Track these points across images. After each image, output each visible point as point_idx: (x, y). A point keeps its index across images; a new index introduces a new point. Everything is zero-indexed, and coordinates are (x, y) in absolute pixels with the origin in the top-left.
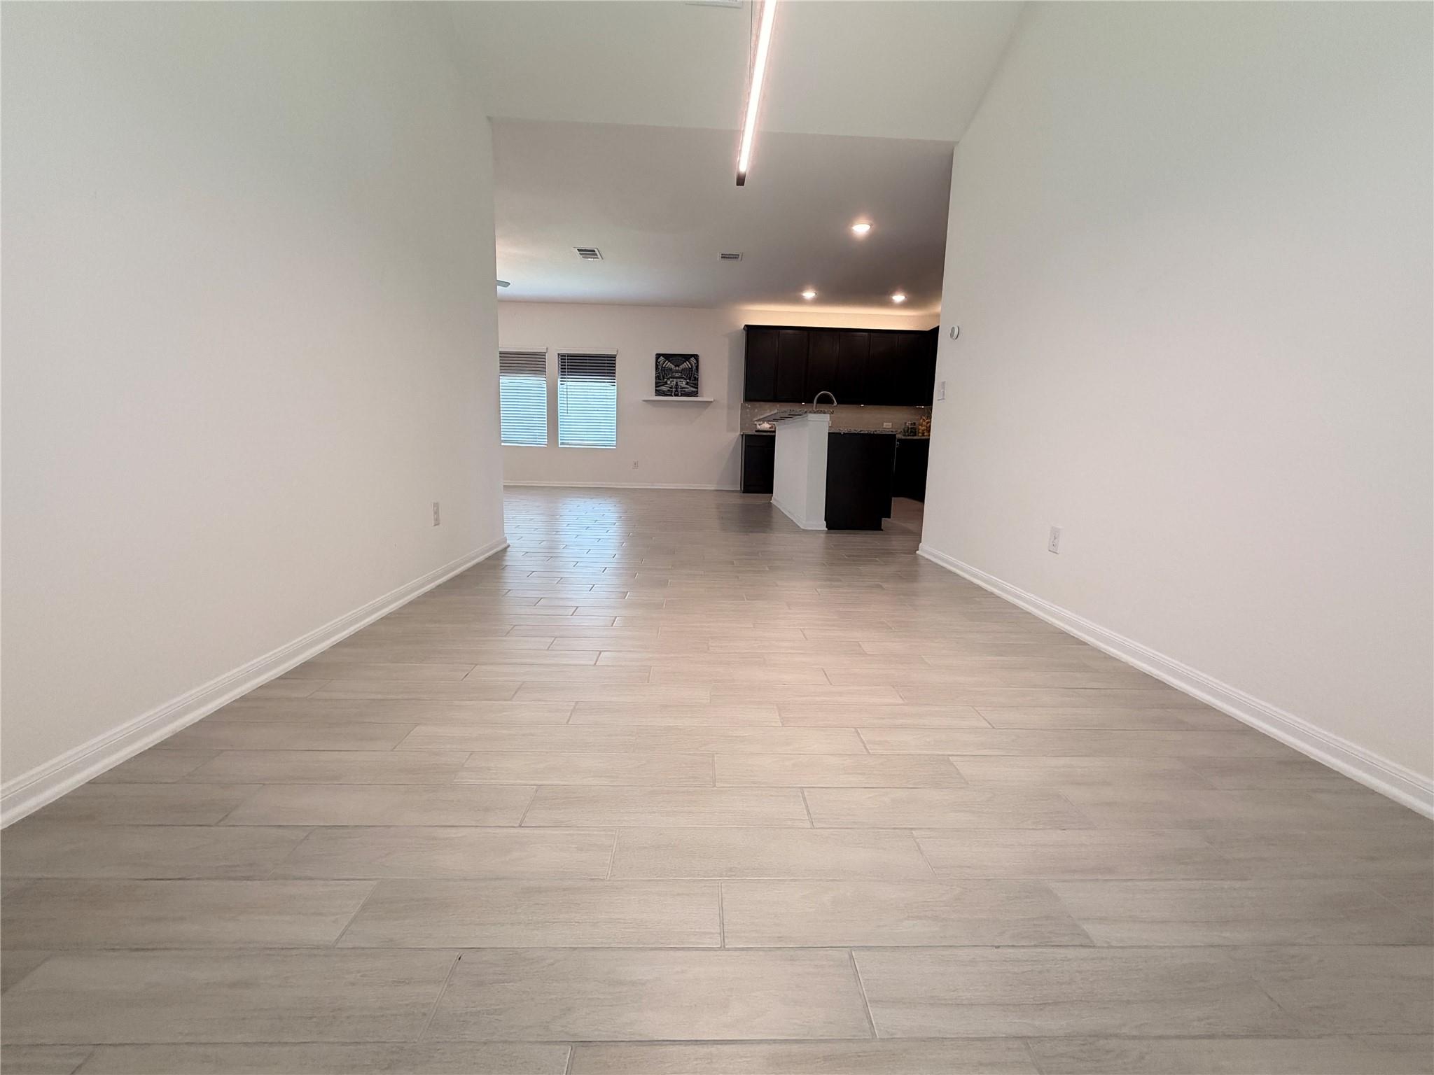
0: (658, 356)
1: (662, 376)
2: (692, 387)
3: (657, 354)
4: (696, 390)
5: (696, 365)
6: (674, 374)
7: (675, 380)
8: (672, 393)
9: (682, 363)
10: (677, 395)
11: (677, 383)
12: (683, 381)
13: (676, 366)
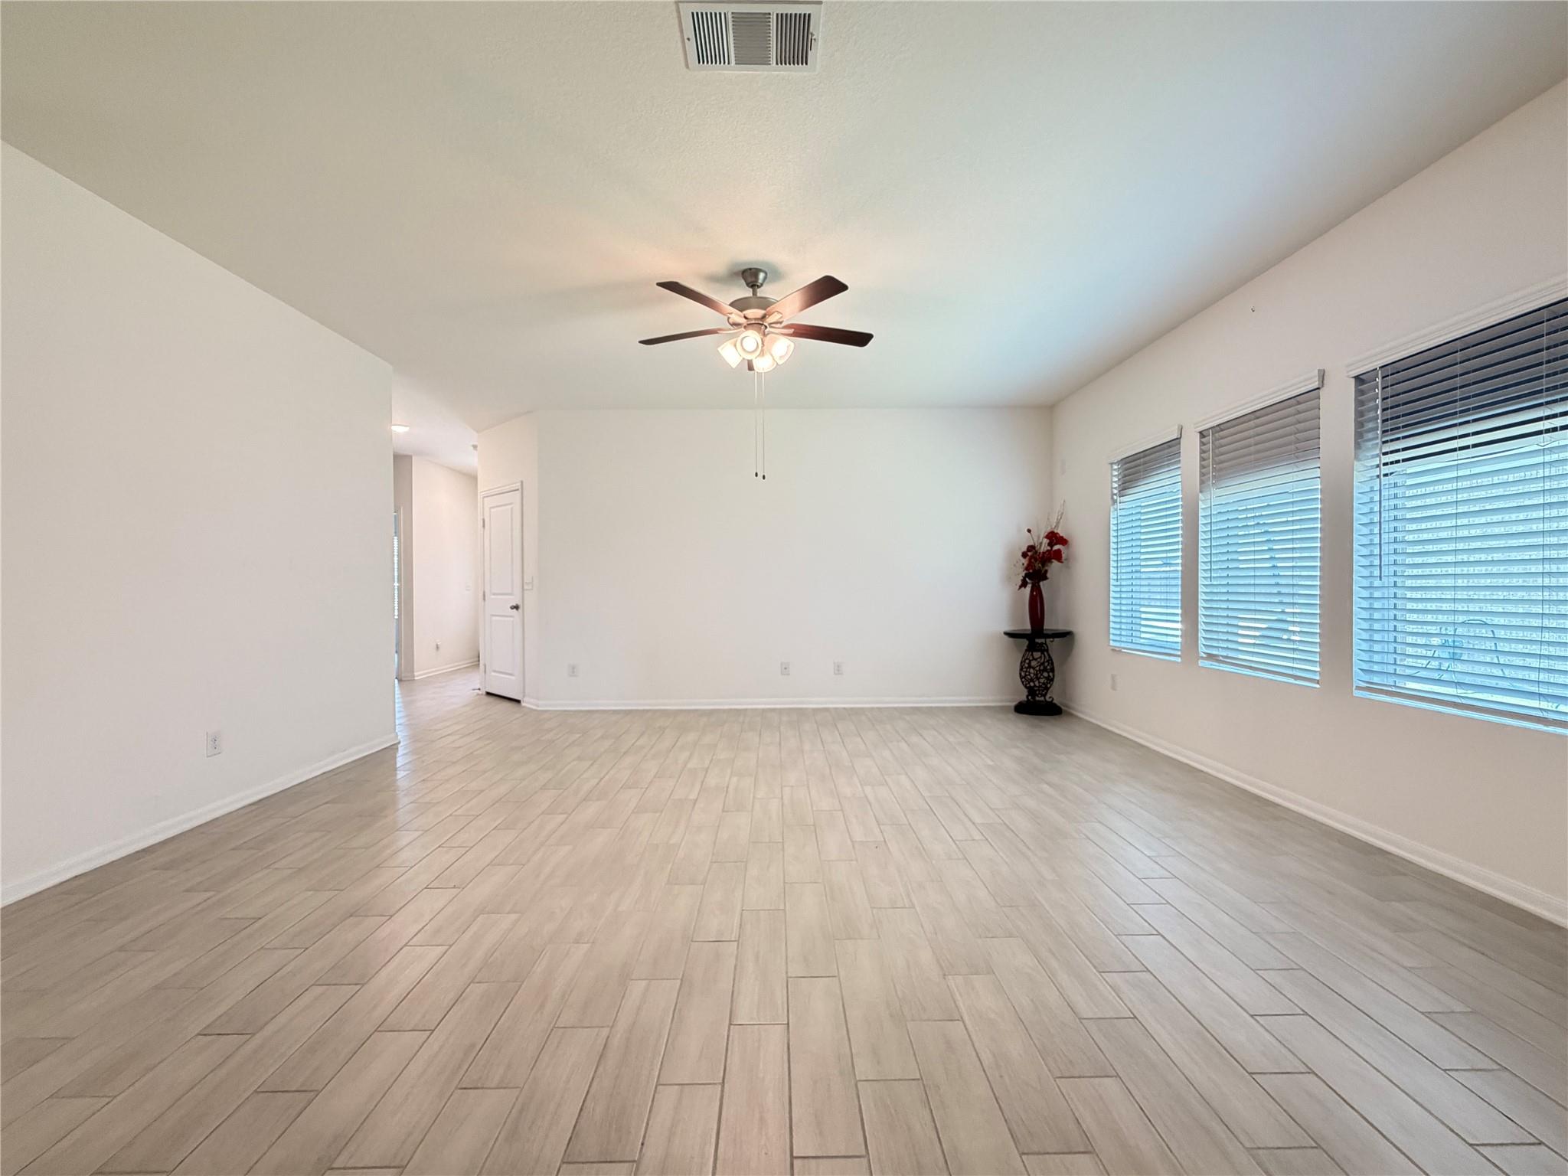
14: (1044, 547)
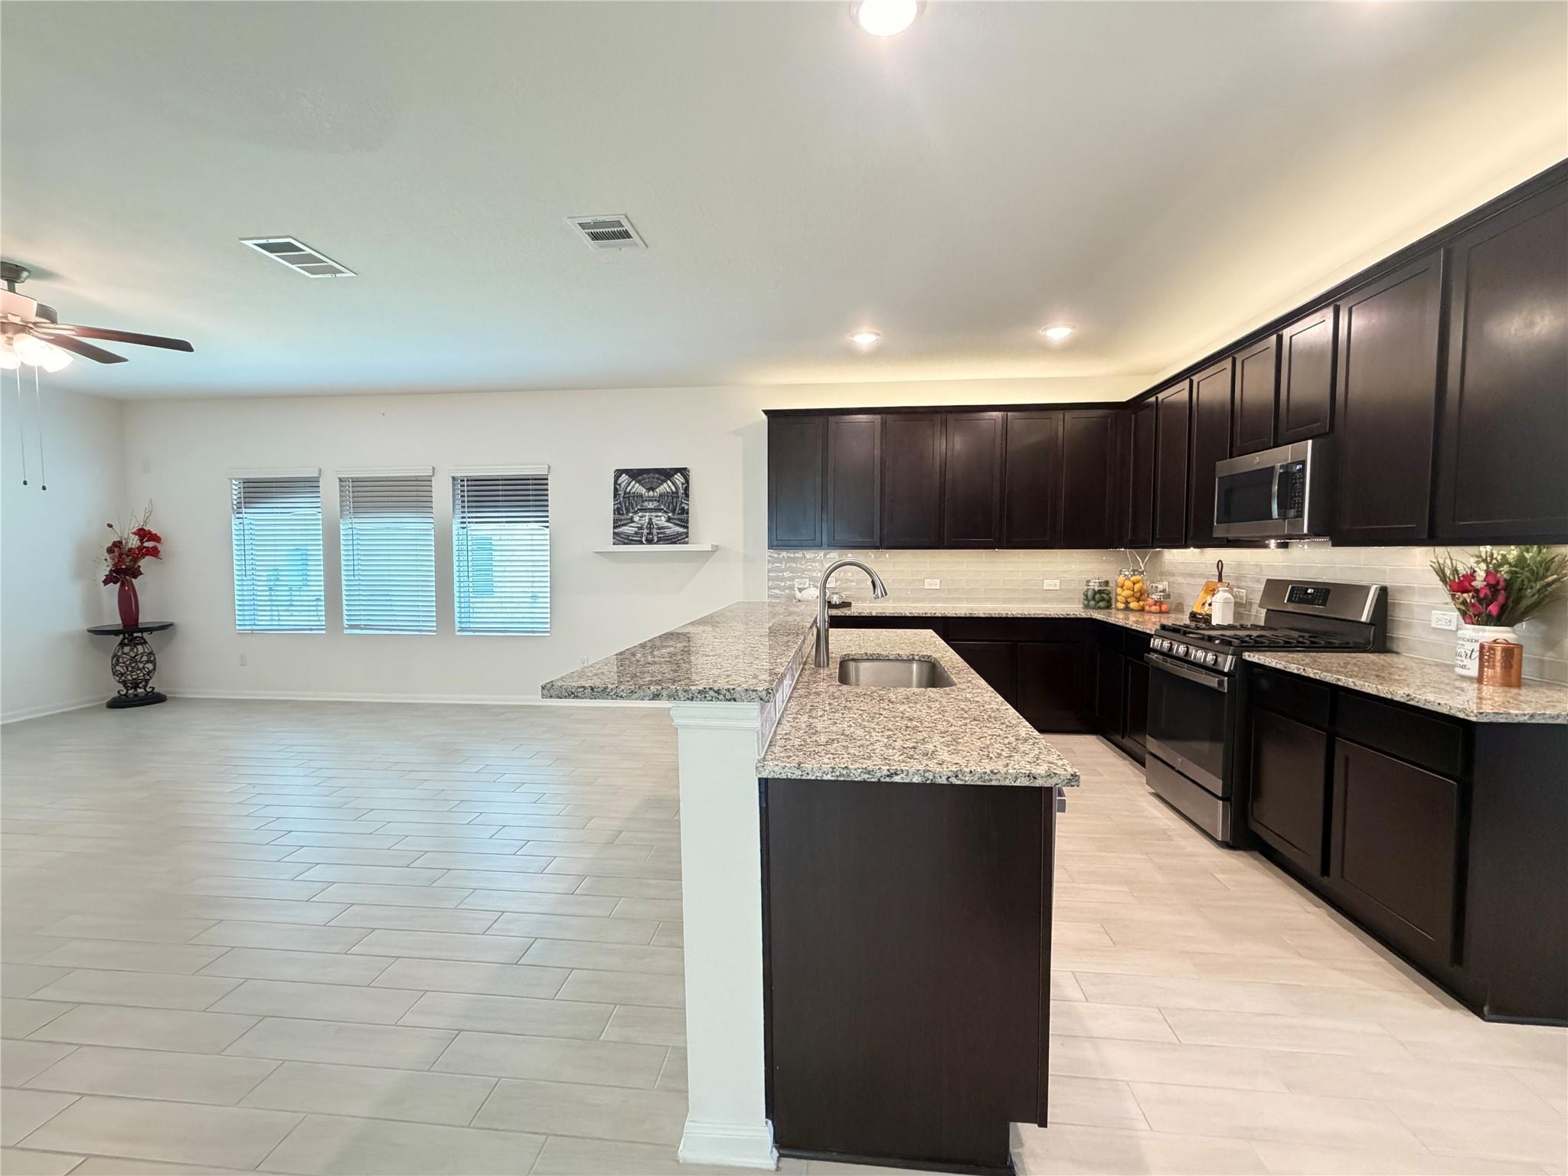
0: (619, 473)
1: (625, 506)
2: (677, 524)
3: (617, 470)
4: (685, 530)
5: (684, 486)
6: (646, 504)
7: (647, 514)
8: (641, 537)
9: (660, 484)
10: (650, 542)
11: (650, 519)
12: (661, 517)
13: (649, 489)
14: (134, 542)
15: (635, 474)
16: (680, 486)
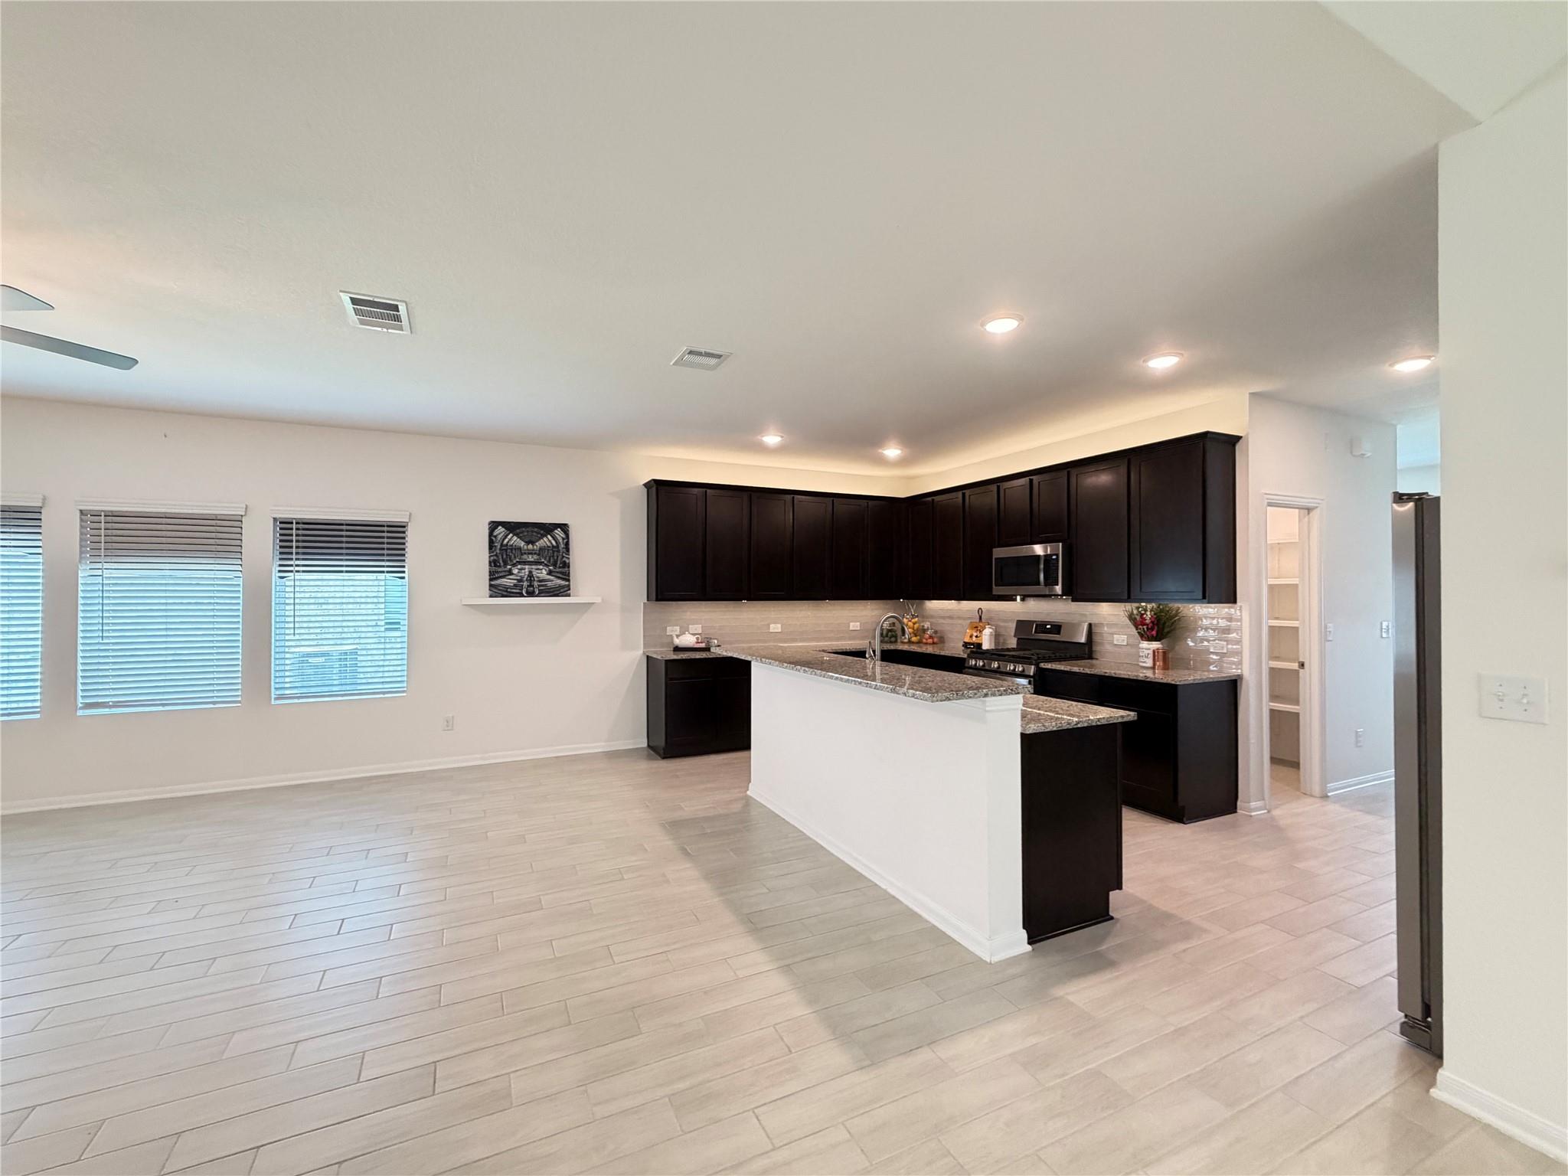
0: (494, 525)
1: (501, 559)
2: (559, 578)
3: (492, 522)
4: (567, 583)
5: (565, 541)
6: (525, 556)
7: (527, 567)
8: (522, 589)
9: (540, 539)
10: (531, 594)
11: (530, 572)
12: (541, 569)
13: (528, 543)
15: (512, 527)
16: (561, 541)
